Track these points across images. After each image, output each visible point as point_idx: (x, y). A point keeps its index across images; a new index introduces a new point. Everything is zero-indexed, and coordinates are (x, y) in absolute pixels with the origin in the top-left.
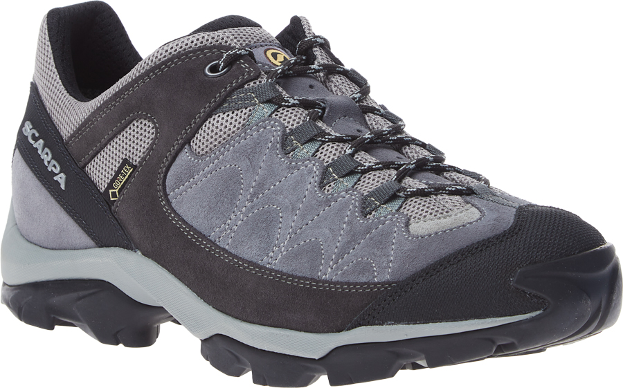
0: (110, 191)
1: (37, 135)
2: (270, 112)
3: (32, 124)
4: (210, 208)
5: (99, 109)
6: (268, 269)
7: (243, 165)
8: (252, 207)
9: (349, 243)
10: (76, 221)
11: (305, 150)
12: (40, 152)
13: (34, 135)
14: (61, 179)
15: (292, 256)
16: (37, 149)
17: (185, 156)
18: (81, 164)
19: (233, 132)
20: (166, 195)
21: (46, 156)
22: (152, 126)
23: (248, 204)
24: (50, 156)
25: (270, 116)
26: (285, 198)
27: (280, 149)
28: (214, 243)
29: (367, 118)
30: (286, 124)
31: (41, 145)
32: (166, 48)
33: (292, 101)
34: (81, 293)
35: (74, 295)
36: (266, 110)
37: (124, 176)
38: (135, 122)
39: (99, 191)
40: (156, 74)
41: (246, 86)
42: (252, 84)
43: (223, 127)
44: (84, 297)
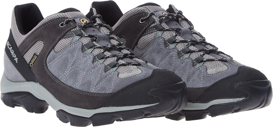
0: (30, 63)
1: (10, 46)
2: (78, 39)
3: (9, 42)
4: (59, 69)
5: (27, 37)
6: (75, 89)
7: (70, 55)
8: (72, 69)
9: (100, 80)
10: (20, 73)
11: (89, 51)
12: (11, 51)
13: (9, 45)
14: (16, 59)
15: (83, 85)
16: (10, 50)
17: (52, 53)
18: (22, 55)
19: (67, 45)
20: (46, 65)
21: (12, 52)
22: (43, 43)
23: (71, 68)
24: (13, 52)
25: (79, 40)
26: (82, 66)
27: (81, 51)
28: (60, 80)
29: (111, 41)
30: (83, 43)
31: (11, 49)
32: (47, 18)
33: (86, 35)
34: (22, 96)
35: (20, 97)
36: (77, 38)
37: (34, 59)
38: (38, 42)
39: (27, 63)
40: (44, 26)
41: (72, 30)
42: (73, 29)
43: (64, 43)
44: (23, 97)
